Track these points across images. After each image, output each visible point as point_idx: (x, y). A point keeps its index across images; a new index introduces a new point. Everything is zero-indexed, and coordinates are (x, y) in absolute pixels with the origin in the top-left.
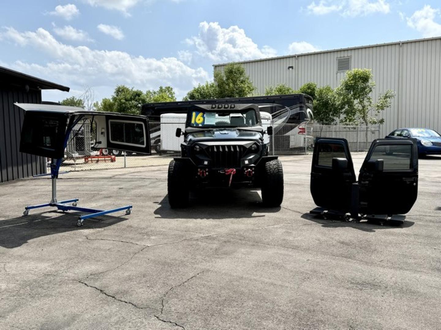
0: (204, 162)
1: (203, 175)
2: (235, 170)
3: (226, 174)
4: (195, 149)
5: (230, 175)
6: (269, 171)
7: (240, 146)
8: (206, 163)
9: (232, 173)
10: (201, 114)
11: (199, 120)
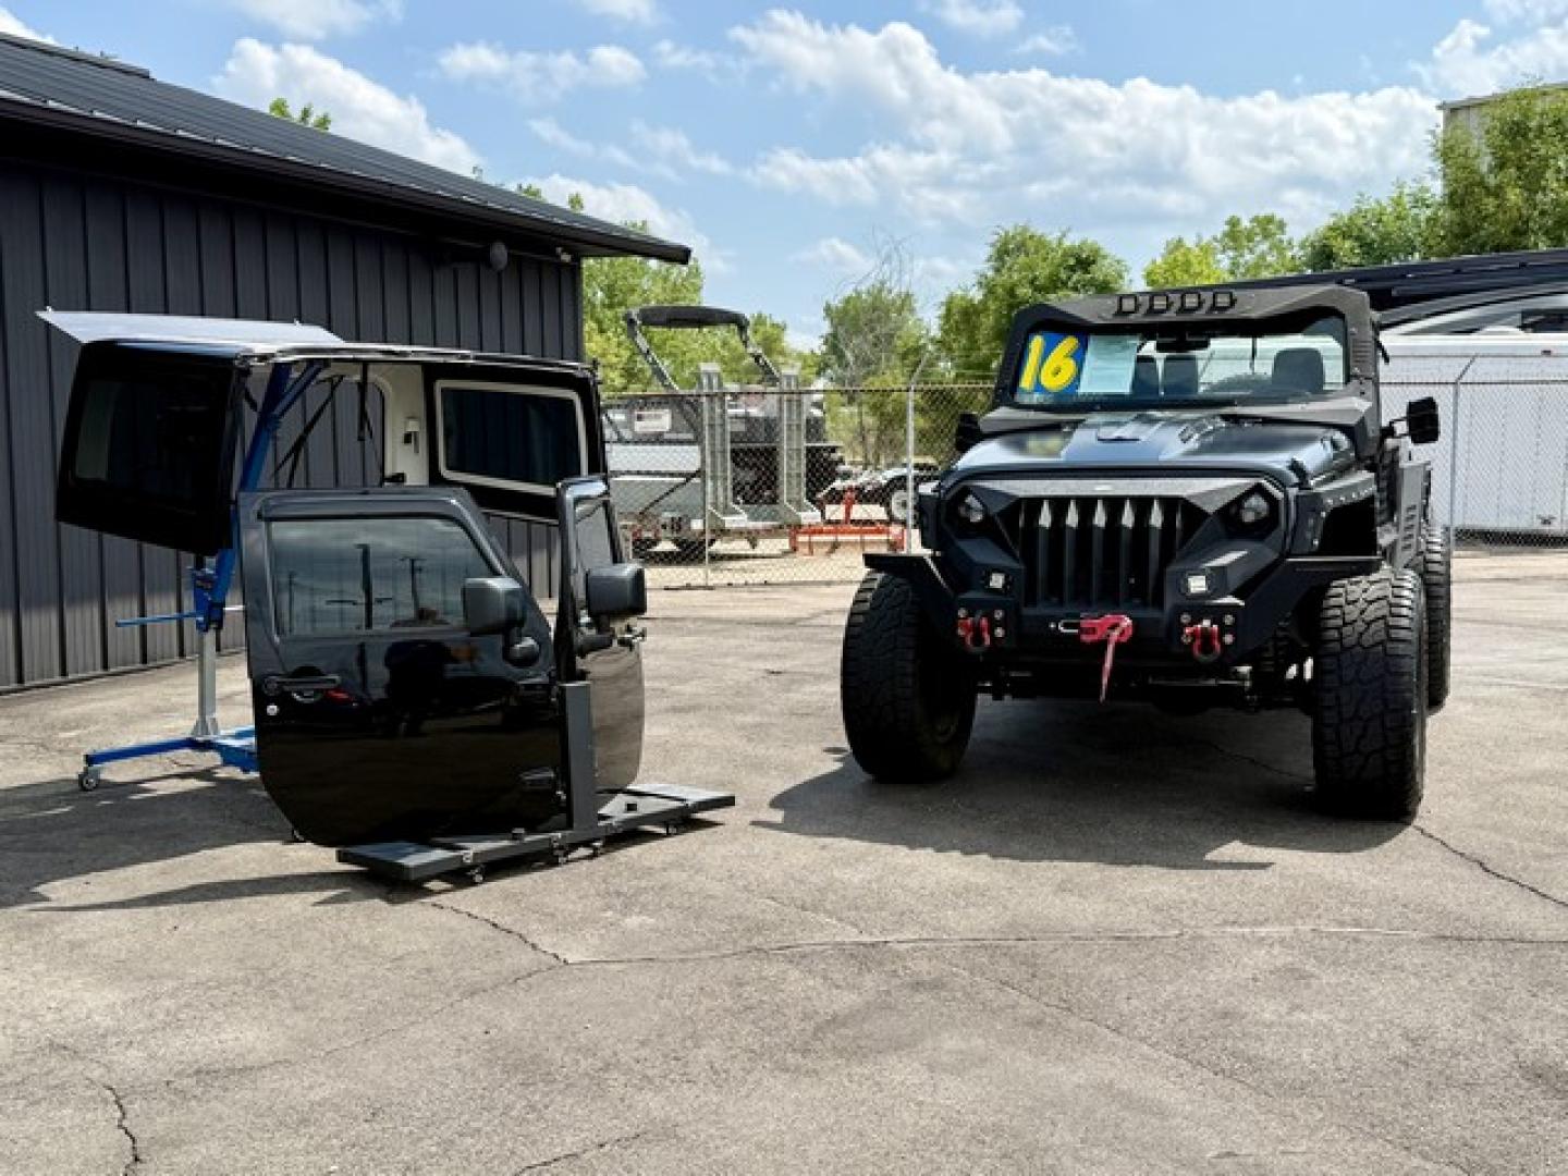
0: (988, 580)
1: (978, 640)
2: (1127, 622)
3: (1084, 638)
4: (962, 510)
5: (1103, 644)
6: (1335, 634)
7: (1170, 504)
8: (997, 581)
9: (1116, 634)
10: (1069, 343)
11: (1057, 372)
